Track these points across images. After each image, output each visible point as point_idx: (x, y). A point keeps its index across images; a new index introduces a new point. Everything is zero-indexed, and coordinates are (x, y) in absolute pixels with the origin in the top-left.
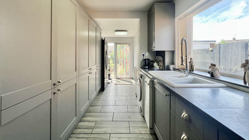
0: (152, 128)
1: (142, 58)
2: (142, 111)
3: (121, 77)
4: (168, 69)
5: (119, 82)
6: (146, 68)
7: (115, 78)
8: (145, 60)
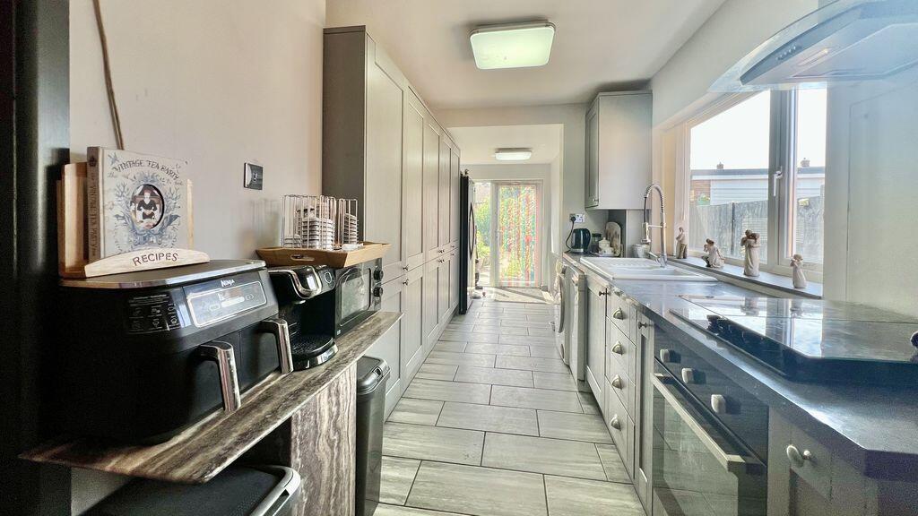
0: (583, 381)
1: (569, 227)
2: (565, 353)
3: (509, 284)
4: (633, 254)
5: (504, 295)
6: (578, 254)
7: (493, 284)
8: (577, 232)
